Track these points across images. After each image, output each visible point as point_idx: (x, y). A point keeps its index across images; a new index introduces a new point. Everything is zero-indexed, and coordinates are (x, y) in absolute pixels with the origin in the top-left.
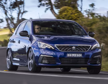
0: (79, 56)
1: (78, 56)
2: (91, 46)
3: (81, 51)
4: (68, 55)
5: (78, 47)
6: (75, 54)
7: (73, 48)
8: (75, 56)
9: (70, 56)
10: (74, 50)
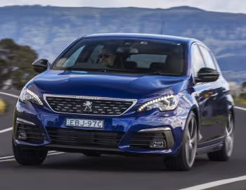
0: (97, 126)
1: (92, 126)
2: (135, 102)
3: (107, 113)
4: (70, 122)
5: (98, 104)
6: (86, 121)
7: (85, 105)
8: (85, 126)
9: (74, 124)
10: (88, 109)
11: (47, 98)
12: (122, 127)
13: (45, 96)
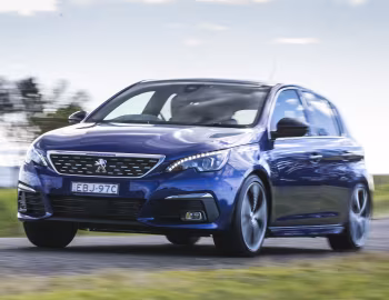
0: (110, 192)
1: (104, 191)
2: (162, 158)
3: (125, 174)
4: (76, 187)
5: (114, 163)
6: (97, 185)
7: (98, 163)
8: (95, 191)
9: (81, 189)
10: (101, 170)
11: (51, 155)
12: (142, 193)
13: (49, 152)
